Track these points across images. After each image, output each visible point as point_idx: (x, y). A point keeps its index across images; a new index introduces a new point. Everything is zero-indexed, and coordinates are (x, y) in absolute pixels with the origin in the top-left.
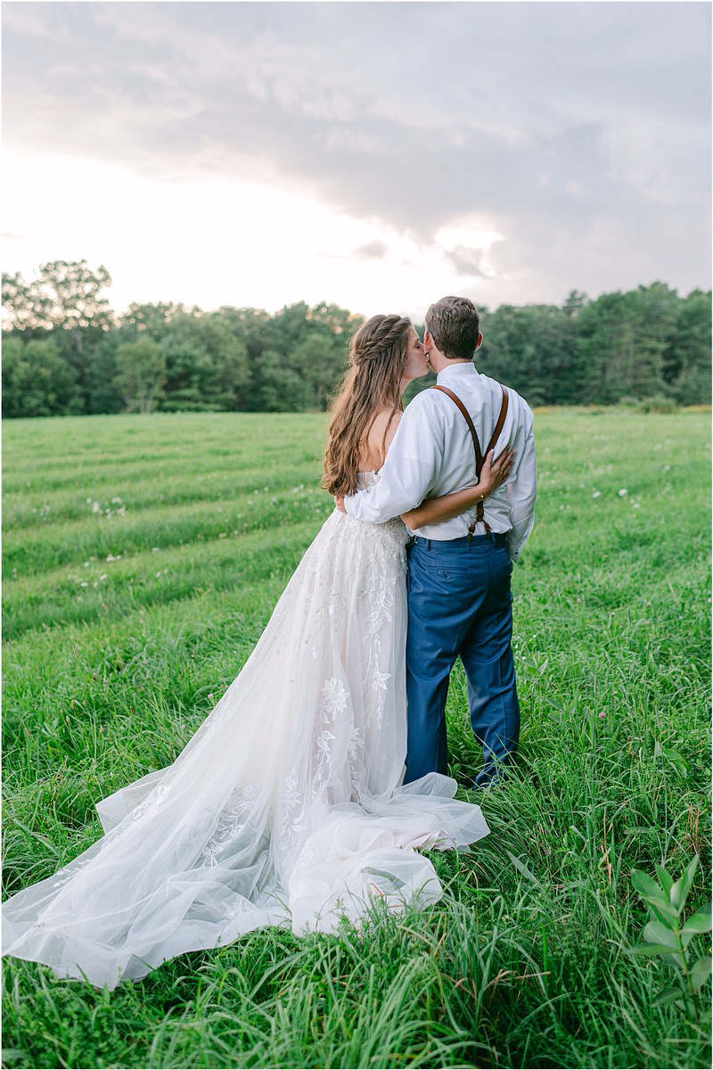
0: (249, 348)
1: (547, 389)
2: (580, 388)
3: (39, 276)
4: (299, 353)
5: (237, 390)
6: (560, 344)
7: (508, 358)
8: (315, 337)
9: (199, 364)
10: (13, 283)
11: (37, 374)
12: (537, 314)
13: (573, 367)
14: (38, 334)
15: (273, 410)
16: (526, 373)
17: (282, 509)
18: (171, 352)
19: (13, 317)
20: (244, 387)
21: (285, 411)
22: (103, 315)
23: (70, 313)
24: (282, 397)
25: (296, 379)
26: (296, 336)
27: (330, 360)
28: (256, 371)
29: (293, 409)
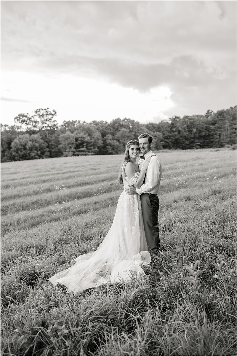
0: (102, 134)
1: (201, 143)
2: (212, 142)
3: (34, 114)
4: (118, 135)
5: (98, 148)
6: (205, 128)
7: (188, 133)
8: (123, 129)
9: (86, 140)
10: (26, 116)
11: (34, 145)
12: (196, 118)
13: (209, 135)
14: (34, 132)
15: (111, 154)
16: (194, 138)
17: (112, 186)
18: (77, 136)
19: (26, 127)
20: (101, 146)
21: (114, 154)
22: (55, 125)
23: (44, 125)
24: (113, 149)
25: (118, 143)
26: (117, 129)
27: (128, 137)
28: (105, 141)
29: (117, 153)
